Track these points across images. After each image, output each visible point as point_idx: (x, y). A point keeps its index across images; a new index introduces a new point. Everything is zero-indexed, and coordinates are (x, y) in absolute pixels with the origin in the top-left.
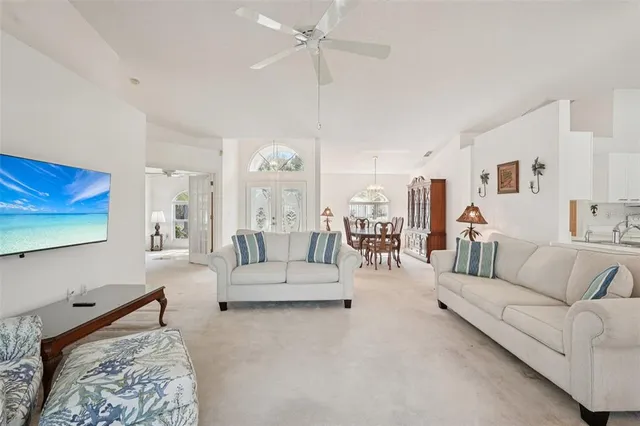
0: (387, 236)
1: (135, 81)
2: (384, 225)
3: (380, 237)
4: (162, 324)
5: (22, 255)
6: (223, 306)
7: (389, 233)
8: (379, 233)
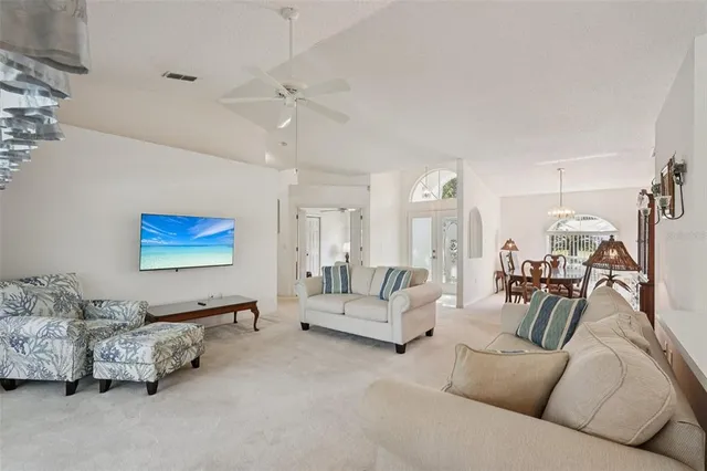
0: (543, 281)
1: (284, 144)
2: (536, 265)
3: (529, 279)
4: (256, 330)
5: (177, 269)
6: (305, 327)
7: (545, 275)
8: (528, 274)
